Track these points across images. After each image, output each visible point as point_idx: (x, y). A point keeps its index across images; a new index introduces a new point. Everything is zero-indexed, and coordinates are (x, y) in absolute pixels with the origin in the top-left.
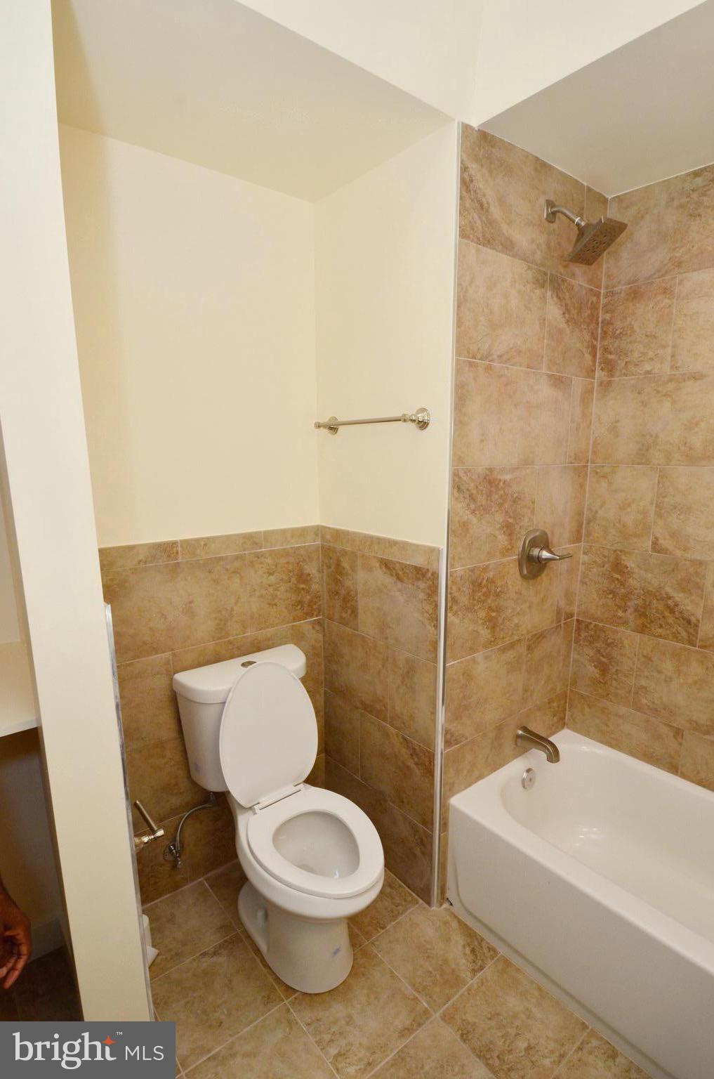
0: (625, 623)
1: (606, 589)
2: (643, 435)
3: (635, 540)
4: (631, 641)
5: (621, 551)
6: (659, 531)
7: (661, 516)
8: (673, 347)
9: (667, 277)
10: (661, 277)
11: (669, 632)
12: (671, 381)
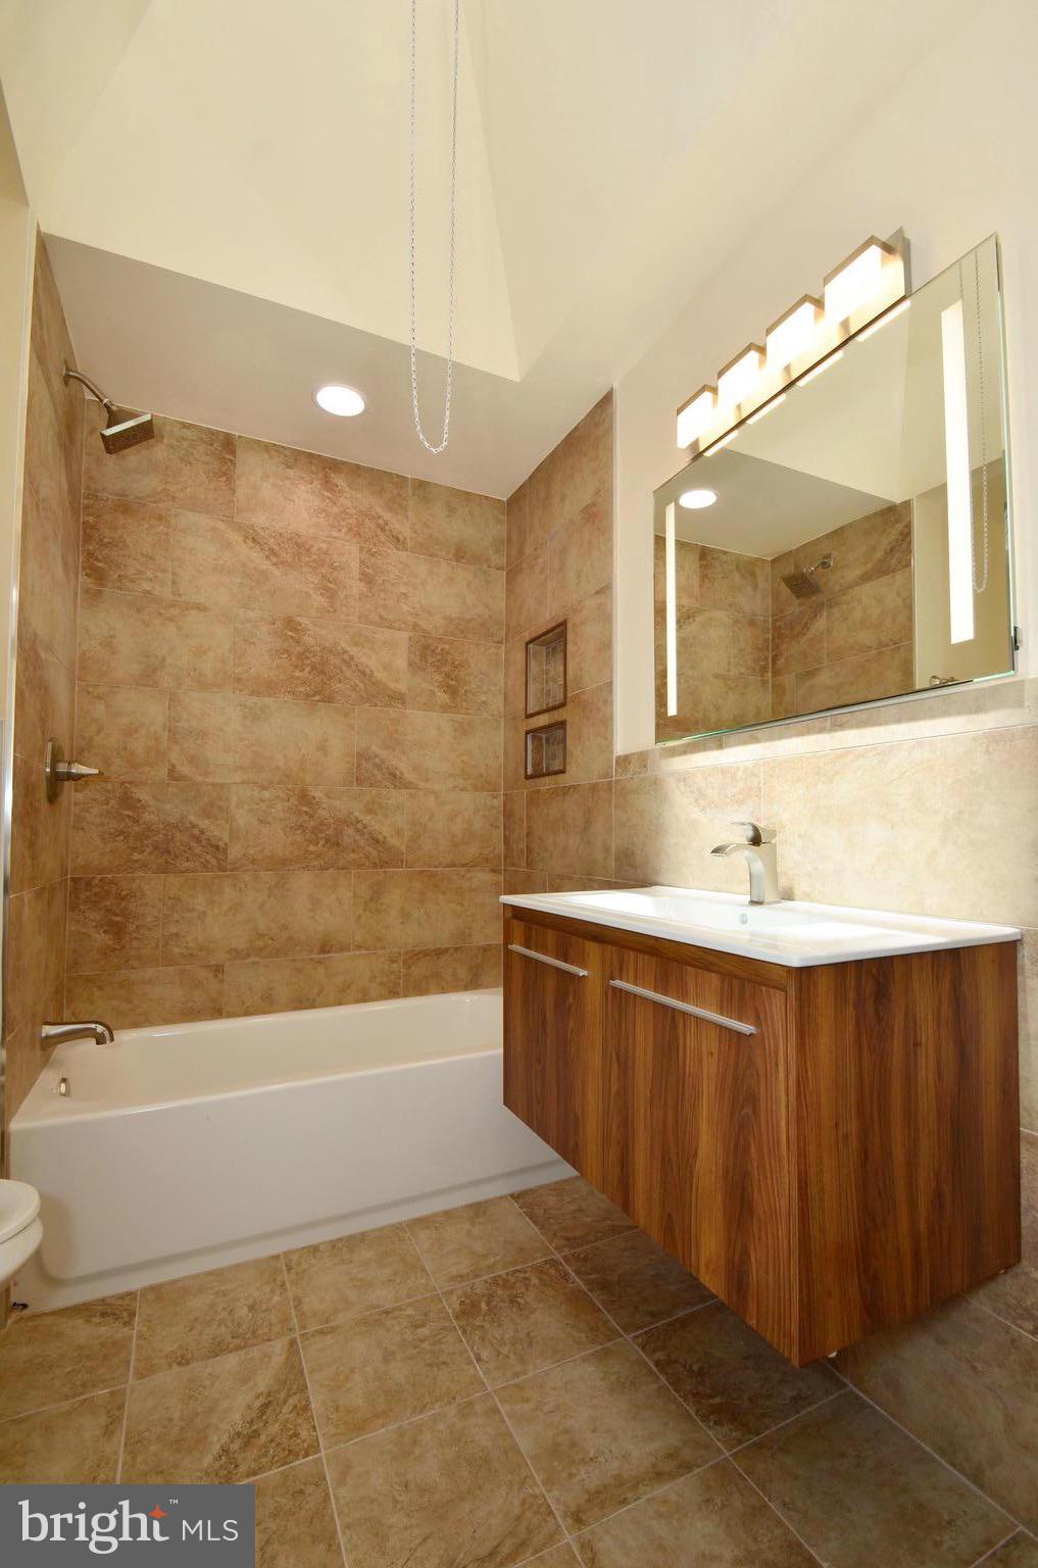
0: (144, 866)
1: (112, 830)
2: (148, 656)
3: (147, 769)
4: (151, 888)
5: (130, 783)
6: (175, 756)
7: (176, 742)
8: (174, 574)
9: (161, 505)
10: (155, 502)
11: (197, 864)
12: (173, 606)
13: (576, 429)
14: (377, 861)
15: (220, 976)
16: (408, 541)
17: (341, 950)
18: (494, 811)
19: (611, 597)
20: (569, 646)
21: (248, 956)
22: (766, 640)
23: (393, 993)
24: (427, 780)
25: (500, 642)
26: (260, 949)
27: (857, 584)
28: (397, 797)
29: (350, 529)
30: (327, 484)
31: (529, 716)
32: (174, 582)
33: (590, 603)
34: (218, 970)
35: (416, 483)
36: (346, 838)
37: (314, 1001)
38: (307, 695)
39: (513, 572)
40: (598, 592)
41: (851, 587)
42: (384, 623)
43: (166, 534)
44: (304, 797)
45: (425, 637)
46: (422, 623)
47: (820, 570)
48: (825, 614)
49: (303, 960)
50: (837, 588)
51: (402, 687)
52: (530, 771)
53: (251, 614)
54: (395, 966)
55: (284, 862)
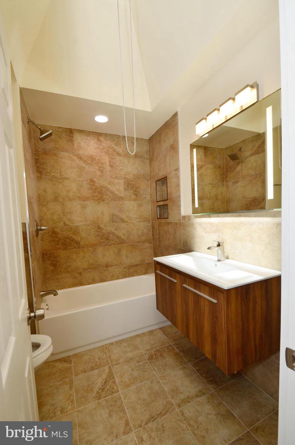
0: (60, 249)
1: (51, 240)
2: (55, 193)
3: (58, 223)
4: (62, 254)
5: (54, 227)
6: (65, 219)
7: (64, 215)
8: (60, 170)
9: (55, 151)
10: (53, 151)
11: (73, 247)
12: (60, 179)
13: (167, 122)
14: (119, 243)
15: (81, 275)
16: (122, 154)
17: (111, 266)
18: (149, 227)
19: (179, 172)
20: (168, 184)
21: (88, 269)
22: (224, 172)
23: (125, 277)
24: (131, 220)
25: (148, 180)
26: (91, 268)
27: (250, 157)
28: (123, 225)
29: (106, 152)
30: (99, 140)
31: (157, 202)
32: (60, 172)
33: (173, 173)
34: (80, 274)
35: (123, 137)
36: (110, 237)
37: (105, 280)
38: (98, 200)
39: (151, 160)
40: (175, 170)
41: (247, 157)
42: (118, 178)
43: (57, 159)
44: (99, 228)
45: (128, 181)
46: (126, 177)
47: (239, 152)
48: (240, 165)
49: (102, 270)
50: (244, 157)
51: (122, 195)
52: (158, 217)
53: (81, 179)
54: (125, 270)
55: (95, 245)
